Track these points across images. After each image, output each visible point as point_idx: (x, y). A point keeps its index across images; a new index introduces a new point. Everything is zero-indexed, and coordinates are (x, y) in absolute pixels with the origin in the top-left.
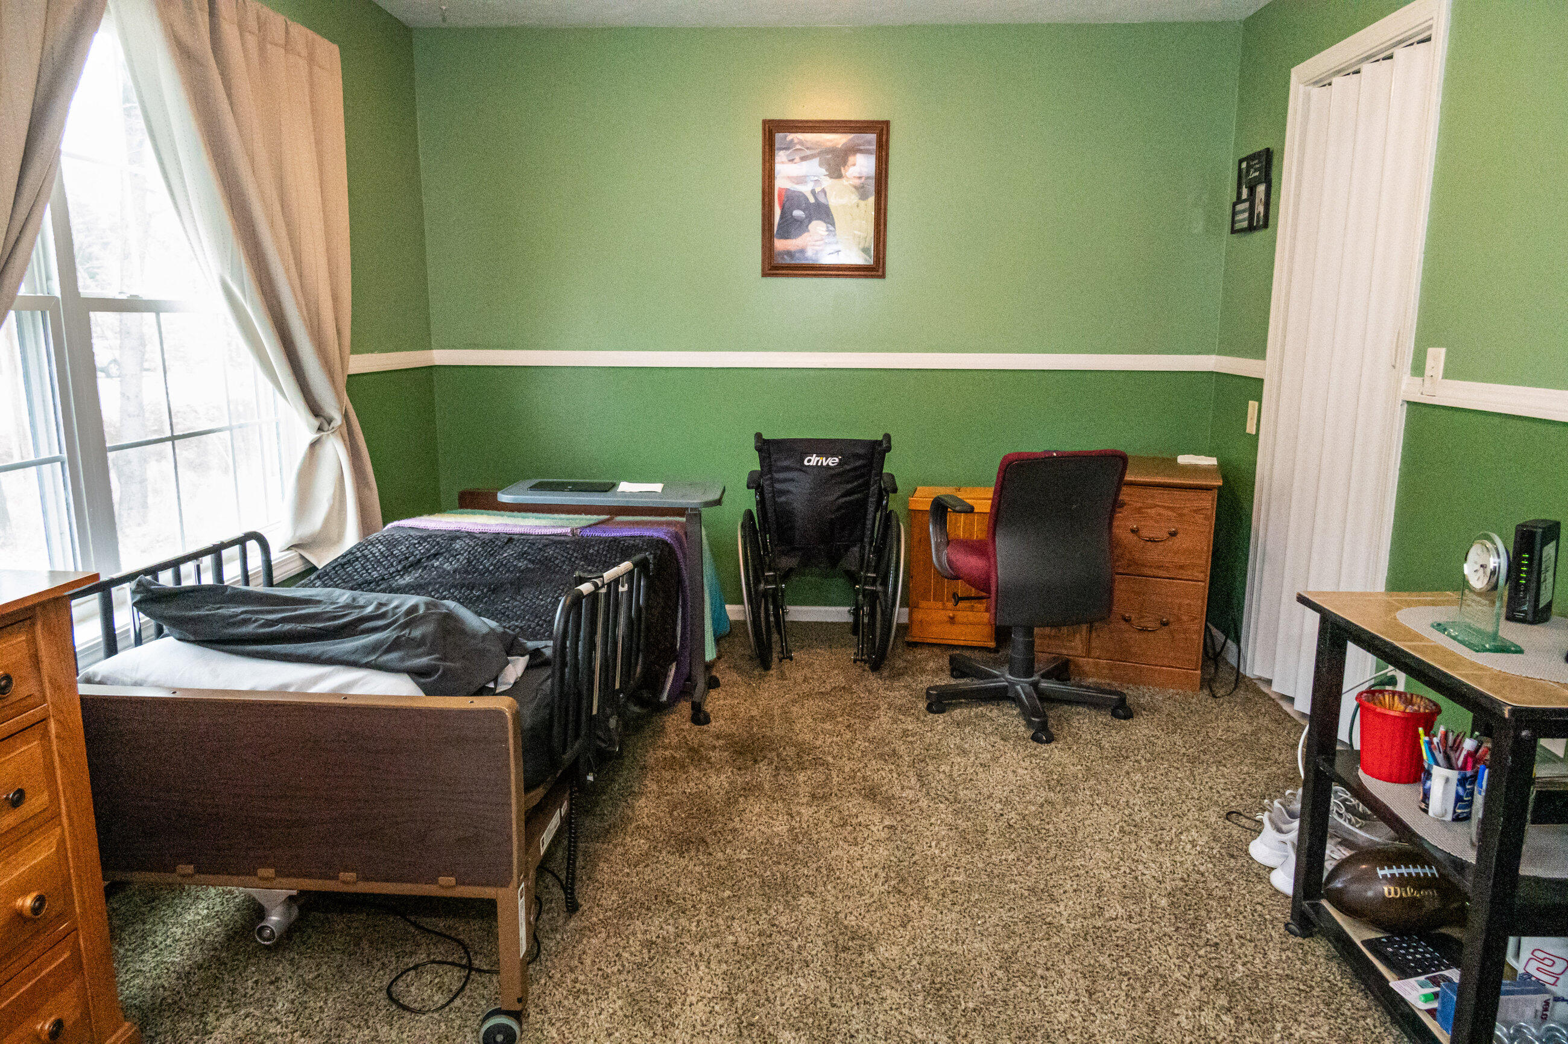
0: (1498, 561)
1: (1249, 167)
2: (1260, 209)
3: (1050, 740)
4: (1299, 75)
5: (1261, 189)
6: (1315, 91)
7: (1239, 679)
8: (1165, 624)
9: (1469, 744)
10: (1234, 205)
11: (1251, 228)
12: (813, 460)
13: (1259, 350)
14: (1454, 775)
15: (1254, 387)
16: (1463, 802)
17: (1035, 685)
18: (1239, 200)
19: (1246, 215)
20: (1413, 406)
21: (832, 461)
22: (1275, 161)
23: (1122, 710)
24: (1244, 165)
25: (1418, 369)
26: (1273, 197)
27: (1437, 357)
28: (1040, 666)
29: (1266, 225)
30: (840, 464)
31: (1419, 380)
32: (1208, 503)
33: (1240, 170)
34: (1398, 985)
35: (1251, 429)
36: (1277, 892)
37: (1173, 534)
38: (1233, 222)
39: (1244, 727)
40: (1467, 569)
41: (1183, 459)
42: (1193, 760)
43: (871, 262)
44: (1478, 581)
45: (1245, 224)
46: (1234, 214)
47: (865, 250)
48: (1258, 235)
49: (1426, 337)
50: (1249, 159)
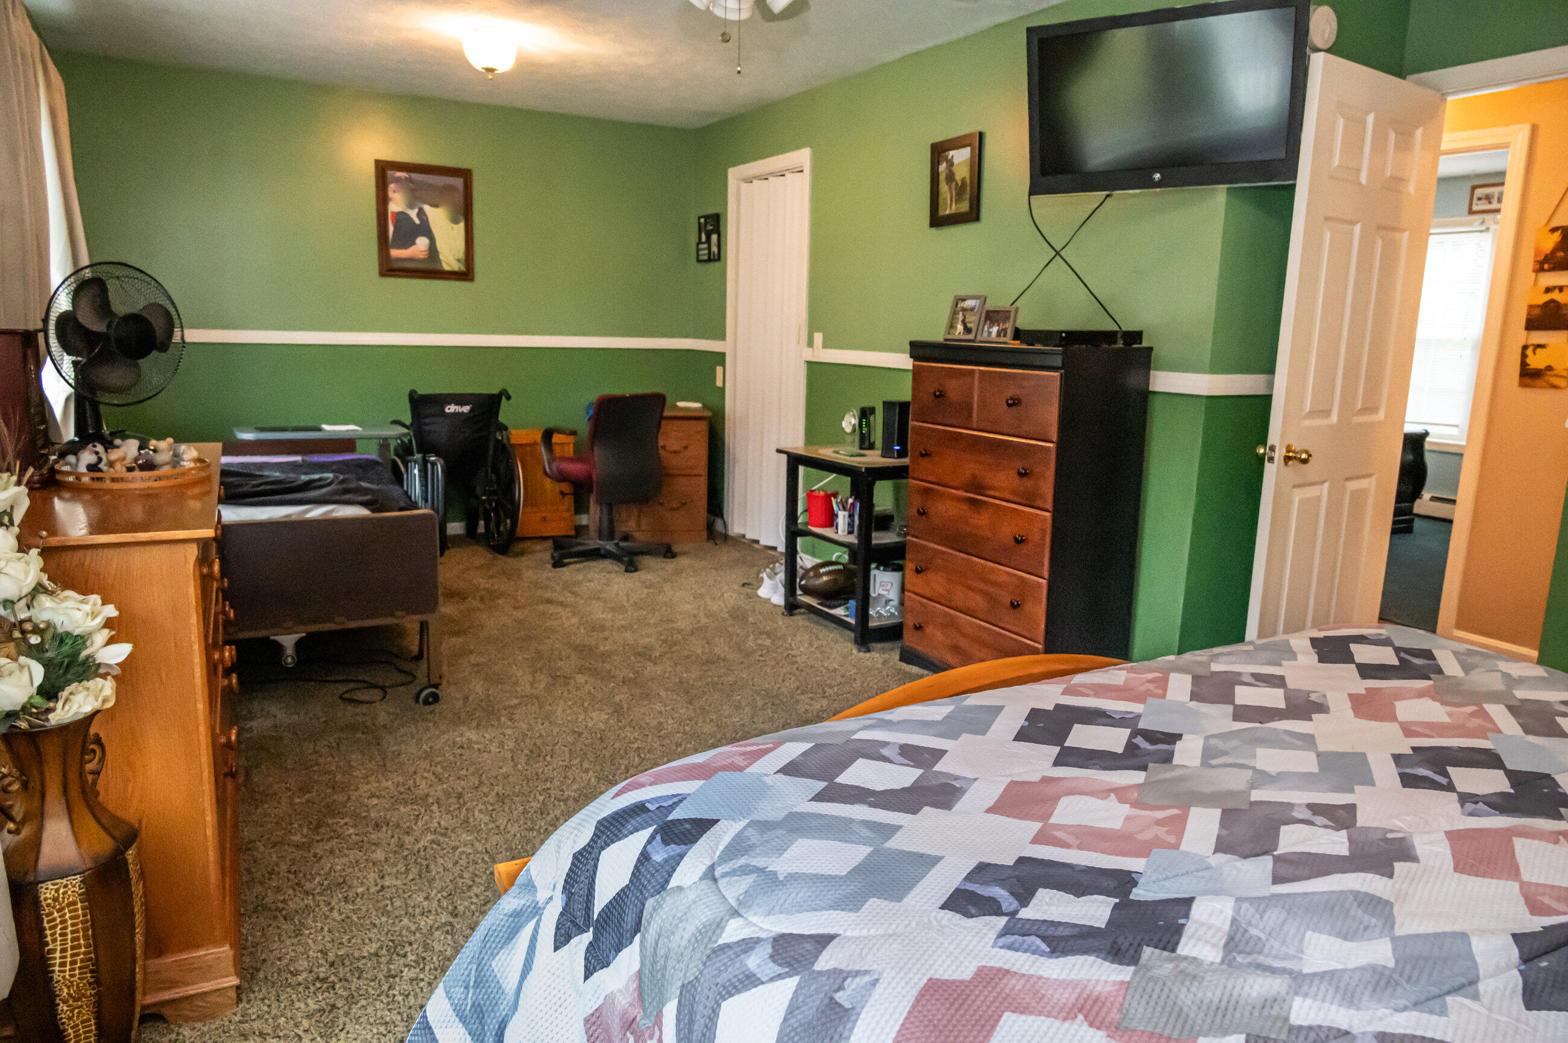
0: (854, 421)
1: (706, 223)
2: (715, 249)
3: (636, 570)
4: (734, 174)
5: (714, 237)
6: (744, 186)
7: (726, 537)
8: (684, 504)
9: (850, 501)
10: (698, 245)
11: (710, 260)
12: (451, 409)
13: (721, 336)
14: (846, 513)
15: (719, 358)
16: (851, 525)
17: (617, 545)
18: (700, 242)
19: (706, 252)
20: (810, 363)
21: (466, 409)
22: (722, 223)
23: (669, 553)
24: (702, 220)
25: (810, 343)
26: (722, 243)
27: (818, 337)
28: (617, 535)
29: (719, 259)
30: (471, 411)
31: (810, 349)
32: (703, 426)
33: (699, 223)
34: (833, 612)
35: (719, 383)
36: (775, 606)
37: (686, 447)
38: (698, 255)
39: (738, 555)
40: (844, 424)
41: (681, 404)
42: (716, 569)
43: (463, 269)
44: (848, 430)
45: (706, 258)
46: (698, 250)
47: (459, 260)
48: (717, 265)
49: (813, 326)
50: (706, 217)
